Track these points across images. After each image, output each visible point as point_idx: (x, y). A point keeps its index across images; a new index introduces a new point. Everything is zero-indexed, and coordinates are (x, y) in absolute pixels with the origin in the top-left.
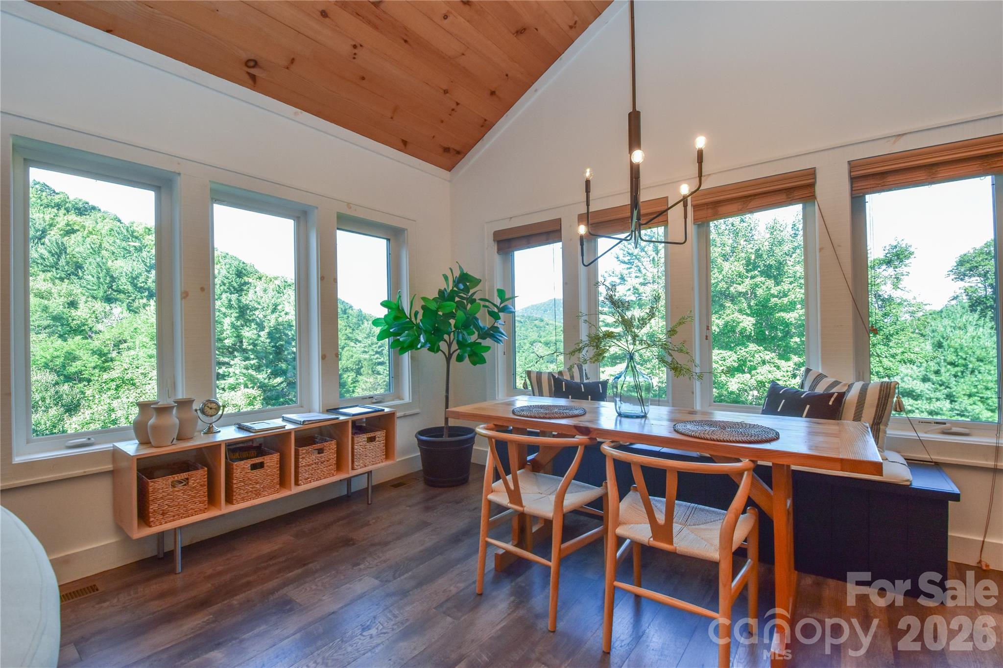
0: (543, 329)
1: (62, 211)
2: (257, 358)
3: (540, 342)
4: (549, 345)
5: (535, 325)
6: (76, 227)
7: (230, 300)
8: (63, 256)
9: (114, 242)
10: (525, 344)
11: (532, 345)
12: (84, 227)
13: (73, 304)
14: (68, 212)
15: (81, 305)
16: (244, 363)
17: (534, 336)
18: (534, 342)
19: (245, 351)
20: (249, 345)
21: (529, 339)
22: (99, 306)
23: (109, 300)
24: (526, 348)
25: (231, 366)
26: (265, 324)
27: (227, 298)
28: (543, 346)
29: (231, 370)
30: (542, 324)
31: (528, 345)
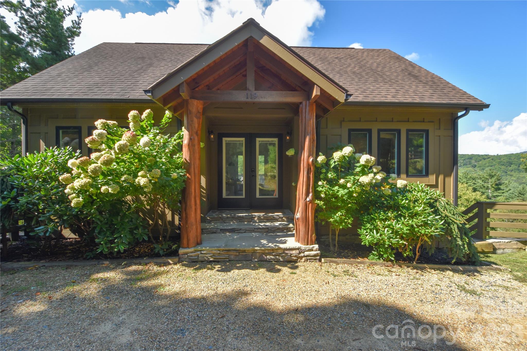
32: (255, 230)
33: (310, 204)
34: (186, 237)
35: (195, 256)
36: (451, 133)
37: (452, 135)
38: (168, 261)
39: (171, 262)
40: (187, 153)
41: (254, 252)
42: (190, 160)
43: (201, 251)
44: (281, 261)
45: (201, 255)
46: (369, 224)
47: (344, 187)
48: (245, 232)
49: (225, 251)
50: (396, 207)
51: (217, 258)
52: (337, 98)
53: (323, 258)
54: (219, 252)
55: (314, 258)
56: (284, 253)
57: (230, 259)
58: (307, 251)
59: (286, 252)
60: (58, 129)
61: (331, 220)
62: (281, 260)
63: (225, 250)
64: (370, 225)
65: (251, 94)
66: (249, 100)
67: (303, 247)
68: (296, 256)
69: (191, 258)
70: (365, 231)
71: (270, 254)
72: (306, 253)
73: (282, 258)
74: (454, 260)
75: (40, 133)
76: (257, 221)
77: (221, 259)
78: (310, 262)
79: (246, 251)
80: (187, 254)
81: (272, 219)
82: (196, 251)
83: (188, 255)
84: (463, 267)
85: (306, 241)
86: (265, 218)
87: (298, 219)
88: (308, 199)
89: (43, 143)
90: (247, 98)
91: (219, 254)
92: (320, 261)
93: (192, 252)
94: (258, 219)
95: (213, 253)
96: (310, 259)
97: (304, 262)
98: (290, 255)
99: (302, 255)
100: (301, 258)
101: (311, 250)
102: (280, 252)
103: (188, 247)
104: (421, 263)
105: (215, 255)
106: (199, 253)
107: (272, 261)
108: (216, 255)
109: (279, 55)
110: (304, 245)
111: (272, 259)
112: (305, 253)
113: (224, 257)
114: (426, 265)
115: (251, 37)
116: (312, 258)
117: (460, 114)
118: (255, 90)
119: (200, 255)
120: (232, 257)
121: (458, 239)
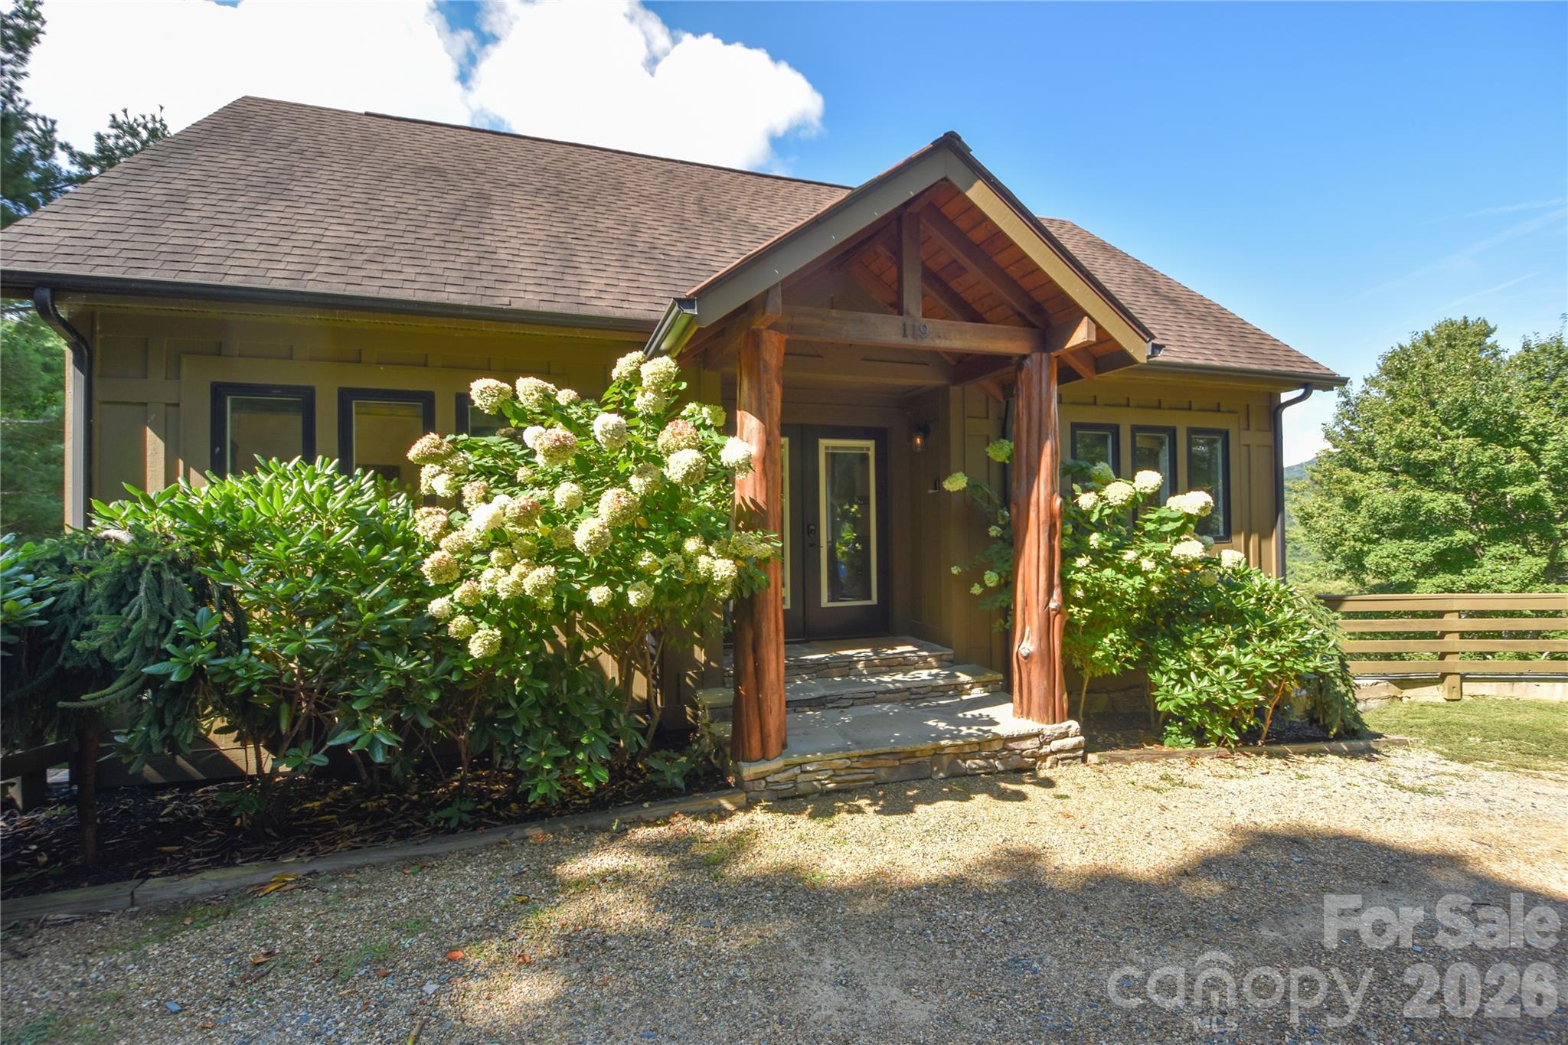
32: (879, 696)
33: (1058, 617)
34: (758, 729)
35: (788, 780)
36: (1267, 438)
37: (1271, 443)
38: (720, 805)
39: (728, 806)
40: (758, 482)
41: (935, 754)
42: (766, 504)
43: (800, 765)
44: (999, 772)
45: (803, 775)
46: (1173, 658)
47: (1134, 570)
48: (853, 705)
49: (865, 760)
50: (1229, 615)
51: (846, 781)
52: (1131, 351)
53: (1093, 751)
54: (849, 762)
55: (1071, 755)
56: (1004, 749)
57: (878, 781)
58: (1057, 738)
59: (1012, 745)
60: (219, 392)
61: (1099, 654)
62: (1000, 767)
63: (865, 756)
64: (1173, 661)
65: (914, 326)
66: (909, 342)
67: (1048, 729)
68: (1033, 755)
69: (779, 787)
70: (1165, 678)
71: (972, 755)
72: (1056, 745)
73: (1002, 763)
74: (1335, 730)
75: (145, 404)
76: (865, 672)
77: (854, 781)
78: (1063, 765)
79: (918, 754)
80: (764, 778)
81: (900, 664)
82: (788, 767)
83: (769, 779)
84: (1348, 743)
85: (1050, 713)
86: (884, 662)
87: (1028, 657)
88: (1052, 605)
89: (159, 441)
90: (905, 336)
91: (848, 768)
92: (1084, 760)
93: (777, 772)
94: (866, 667)
95: (834, 767)
96: (1062, 759)
97: (1051, 767)
98: (1020, 754)
99: (1046, 749)
100: (1044, 757)
101: (1065, 735)
102: (997, 746)
103: (765, 757)
104: (1278, 743)
105: (838, 772)
106: (797, 770)
107: (979, 774)
108: (843, 773)
109: (1008, 233)
110: (1047, 723)
111: (981, 768)
112: (1053, 743)
113: (864, 776)
114: (1287, 748)
115: (945, 179)
116: (1068, 755)
117: (1285, 397)
118: (924, 316)
119: (801, 778)
120: (883, 773)
121: (1338, 682)
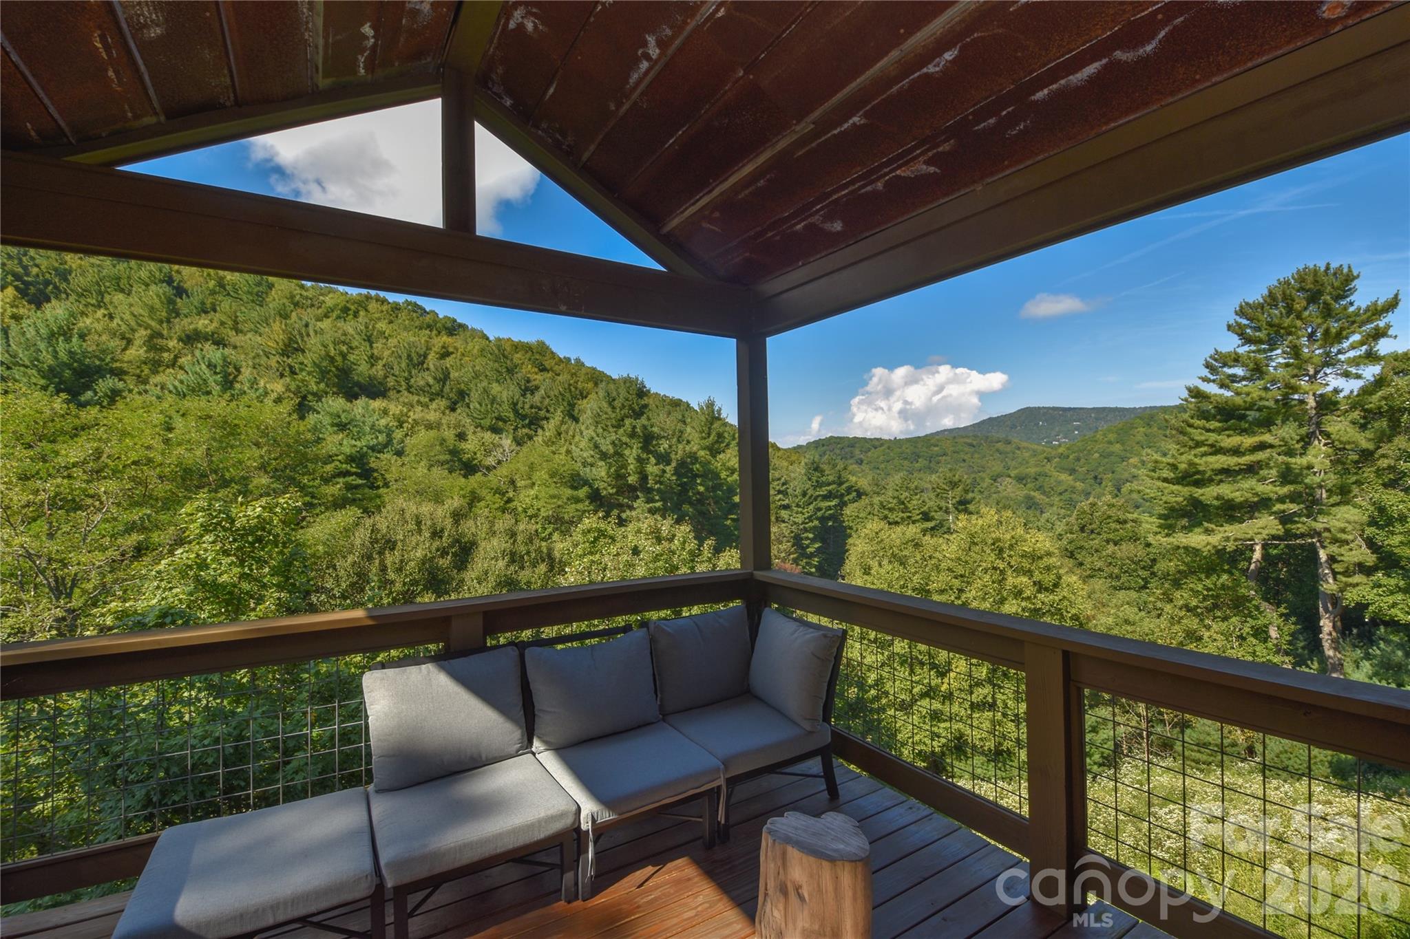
0: (1010, 455)
1: (435, 332)
2: (662, 499)
3: (1009, 476)
4: (1024, 482)
5: (998, 450)
6: (451, 350)
7: (634, 427)
8: (448, 383)
9: (487, 364)
10: (983, 479)
11: (995, 480)
12: (457, 349)
13: (461, 436)
14: (439, 333)
15: (470, 437)
16: (648, 506)
17: (997, 467)
18: (999, 476)
19: (650, 490)
20: (656, 483)
21: (988, 471)
22: (488, 436)
23: (495, 430)
24: (985, 485)
25: (635, 509)
26: (673, 456)
27: (631, 424)
28: (1014, 482)
29: (634, 513)
30: (1009, 448)
31: (988, 481)
